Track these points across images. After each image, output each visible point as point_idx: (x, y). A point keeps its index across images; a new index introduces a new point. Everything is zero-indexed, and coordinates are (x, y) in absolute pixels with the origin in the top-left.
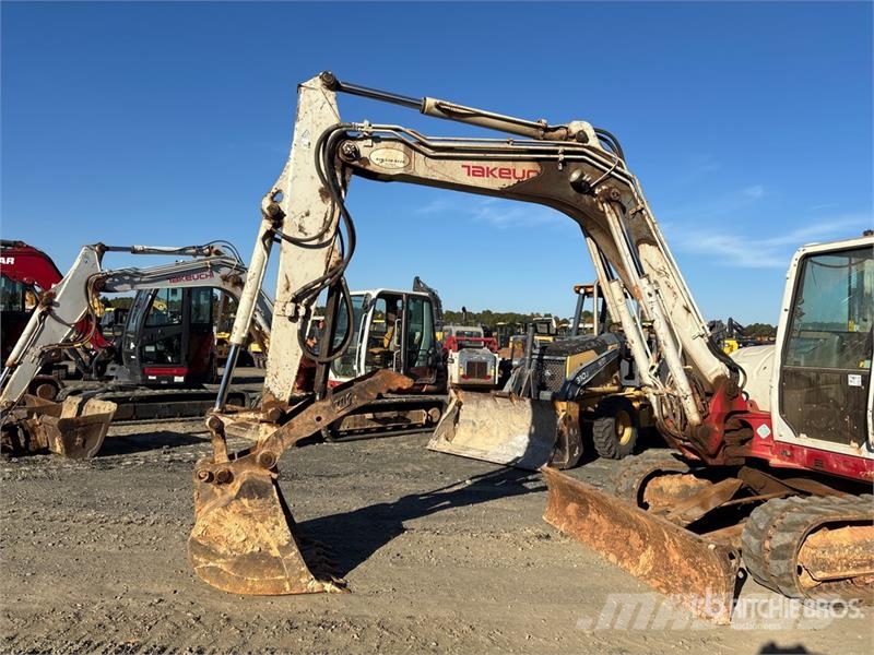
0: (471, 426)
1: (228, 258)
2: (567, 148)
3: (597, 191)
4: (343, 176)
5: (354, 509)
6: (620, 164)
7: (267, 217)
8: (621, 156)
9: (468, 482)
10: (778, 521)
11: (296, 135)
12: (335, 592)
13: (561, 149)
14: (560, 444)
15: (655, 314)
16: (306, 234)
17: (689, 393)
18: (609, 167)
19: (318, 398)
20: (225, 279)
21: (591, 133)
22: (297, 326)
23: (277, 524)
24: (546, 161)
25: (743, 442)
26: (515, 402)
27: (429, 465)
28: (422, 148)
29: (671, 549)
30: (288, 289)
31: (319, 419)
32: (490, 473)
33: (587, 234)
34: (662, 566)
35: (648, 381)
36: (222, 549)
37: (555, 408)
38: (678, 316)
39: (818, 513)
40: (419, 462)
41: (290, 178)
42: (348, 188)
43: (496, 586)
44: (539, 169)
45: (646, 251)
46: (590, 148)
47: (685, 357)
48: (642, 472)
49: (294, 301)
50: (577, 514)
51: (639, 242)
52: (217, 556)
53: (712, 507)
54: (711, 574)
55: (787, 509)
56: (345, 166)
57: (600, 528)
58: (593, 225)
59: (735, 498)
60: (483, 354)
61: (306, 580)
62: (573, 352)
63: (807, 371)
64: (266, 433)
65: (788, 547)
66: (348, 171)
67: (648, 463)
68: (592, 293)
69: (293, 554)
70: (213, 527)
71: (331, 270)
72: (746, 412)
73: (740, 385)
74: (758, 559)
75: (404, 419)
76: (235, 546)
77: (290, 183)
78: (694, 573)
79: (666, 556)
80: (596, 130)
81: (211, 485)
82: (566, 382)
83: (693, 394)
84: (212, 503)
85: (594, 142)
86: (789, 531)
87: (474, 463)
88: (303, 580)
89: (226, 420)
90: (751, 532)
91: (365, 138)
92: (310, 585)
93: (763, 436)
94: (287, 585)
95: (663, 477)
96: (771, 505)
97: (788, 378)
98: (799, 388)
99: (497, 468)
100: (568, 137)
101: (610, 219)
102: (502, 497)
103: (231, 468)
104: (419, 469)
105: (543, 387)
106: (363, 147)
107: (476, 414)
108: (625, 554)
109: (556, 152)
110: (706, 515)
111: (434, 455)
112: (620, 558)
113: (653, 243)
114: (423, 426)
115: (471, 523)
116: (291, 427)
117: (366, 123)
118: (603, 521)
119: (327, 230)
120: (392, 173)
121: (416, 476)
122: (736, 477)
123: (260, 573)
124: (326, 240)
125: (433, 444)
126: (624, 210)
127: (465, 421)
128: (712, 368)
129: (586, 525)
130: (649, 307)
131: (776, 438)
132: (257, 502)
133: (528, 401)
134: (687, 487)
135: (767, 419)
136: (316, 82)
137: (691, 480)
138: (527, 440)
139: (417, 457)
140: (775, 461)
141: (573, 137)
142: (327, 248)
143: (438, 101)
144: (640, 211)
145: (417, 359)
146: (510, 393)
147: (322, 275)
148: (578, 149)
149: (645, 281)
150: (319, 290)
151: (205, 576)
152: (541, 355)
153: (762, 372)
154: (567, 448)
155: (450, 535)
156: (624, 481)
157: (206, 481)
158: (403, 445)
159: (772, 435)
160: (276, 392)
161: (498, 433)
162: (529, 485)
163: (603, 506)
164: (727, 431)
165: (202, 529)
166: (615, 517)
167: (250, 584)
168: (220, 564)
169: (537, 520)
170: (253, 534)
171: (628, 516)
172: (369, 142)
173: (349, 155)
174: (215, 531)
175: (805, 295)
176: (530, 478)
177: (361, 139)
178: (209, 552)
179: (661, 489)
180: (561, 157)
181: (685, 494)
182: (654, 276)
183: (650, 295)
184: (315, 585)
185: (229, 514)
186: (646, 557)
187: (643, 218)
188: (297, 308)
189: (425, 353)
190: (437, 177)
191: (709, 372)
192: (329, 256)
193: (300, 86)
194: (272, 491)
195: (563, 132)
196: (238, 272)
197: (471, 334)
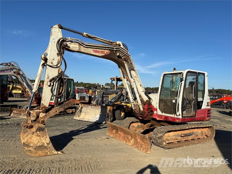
0: (85, 113)
1: (15, 67)
2: (116, 48)
3: (122, 58)
4: (63, 50)
5: (59, 134)
6: (127, 52)
7: (43, 60)
8: (128, 50)
9: (86, 127)
10: (159, 131)
11: (51, 39)
12: (61, 154)
13: (115, 48)
14: (108, 117)
15: (134, 86)
16: (53, 64)
17: (141, 104)
18: (125, 53)
19: (55, 106)
20: (15, 73)
21: (121, 44)
22: (51, 88)
23: (47, 138)
24: (112, 50)
25: (151, 115)
26: (97, 107)
27: (75, 123)
28: (83, 45)
29: (138, 139)
30: (48, 78)
31: (56, 111)
32: (91, 125)
33: (119, 67)
34: (136, 142)
35: (132, 101)
36: (32, 145)
37: (107, 108)
38: (139, 87)
39: (167, 129)
40: (72, 123)
41: (49, 50)
42: (64, 53)
43: (99, 150)
44: (110, 52)
45: (132, 72)
46: (121, 48)
47: (140, 96)
48: (129, 122)
49: (50, 81)
50: (115, 133)
51: (131, 70)
52: (30, 147)
53: (145, 129)
54: (147, 143)
55: (161, 129)
56: (63, 48)
57: (121, 135)
58: (121, 65)
59: (149, 127)
60: (84, 94)
61: (54, 151)
62: (111, 94)
63: (164, 99)
64: (42, 115)
65: (161, 136)
66: (64, 49)
67: (131, 120)
68: (115, 80)
69: (50, 145)
70: (29, 139)
71: (59, 74)
72: (152, 108)
73: (151, 102)
74: (155, 140)
75: (66, 112)
76: (35, 144)
77: (49, 52)
78: (143, 143)
79: (137, 140)
80: (122, 44)
81: (27, 129)
82: (109, 102)
83: (142, 104)
84: (27, 133)
85: (122, 46)
86: (161, 133)
87: (86, 122)
88: (53, 151)
89: (31, 112)
90: (154, 134)
91: (69, 41)
92: (55, 152)
93: (155, 113)
94: (49, 153)
95: (134, 123)
96: (158, 128)
97: (161, 101)
98: (163, 103)
99: (92, 123)
100: (116, 45)
101: (125, 65)
102: (95, 130)
103: (33, 124)
104: (72, 124)
105: (103, 103)
106: (68, 44)
107: (86, 110)
108: (127, 141)
109: (114, 48)
110: (144, 131)
111: (75, 121)
112: (126, 142)
113: (134, 70)
114: (71, 113)
115: (90, 136)
116: (49, 113)
117: (70, 38)
118: (122, 134)
119: (59, 64)
120: (75, 50)
121: (72, 126)
122: (150, 122)
123: (42, 150)
124: (58, 66)
125: (75, 118)
126: (128, 62)
127: (83, 112)
128: (145, 98)
129: (118, 135)
130: (133, 85)
131: (158, 114)
132: (41, 132)
133: (100, 106)
134: (139, 125)
135: (156, 110)
136: (57, 26)
137: (139, 124)
138: (99, 116)
139: (71, 121)
140: (158, 119)
141: (118, 45)
142: (58, 68)
143: (87, 34)
144: (131, 63)
145: (69, 96)
146: (96, 104)
147: (57, 75)
148: (119, 48)
149: (132, 79)
150: (57, 79)
151: (27, 152)
152: (103, 95)
153: (155, 99)
154: (110, 117)
155: (86, 139)
156: (125, 124)
157: (26, 128)
158: (66, 118)
159: (157, 113)
160: (45, 104)
161: (92, 115)
162: (101, 127)
163: (122, 130)
164: (148, 112)
165: (26, 140)
166: (125, 132)
167: (39, 153)
168: (31, 149)
169: (105, 135)
170: (40, 141)
171: (128, 132)
172: (70, 42)
173: (65, 45)
174: (30, 140)
175: (164, 83)
176: (101, 125)
177: (68, 42)
178: (28, 146)
179: (133, 126)
180: (115, 50)
181: (138, 127)
182: (134, 78)
183: (133, 82)
184: (56, 152)
185: (34, 136)
186: (132, 141)
187: (132, 65)
188: (51, 83)
189: (72, 94)
190: (86, 52)
191: (145, 99)
192: (59, 70)
193: (52, 27)
194: (45, 130)
195: (115, 43)
196: (18, 71)
197: (81, 89)
